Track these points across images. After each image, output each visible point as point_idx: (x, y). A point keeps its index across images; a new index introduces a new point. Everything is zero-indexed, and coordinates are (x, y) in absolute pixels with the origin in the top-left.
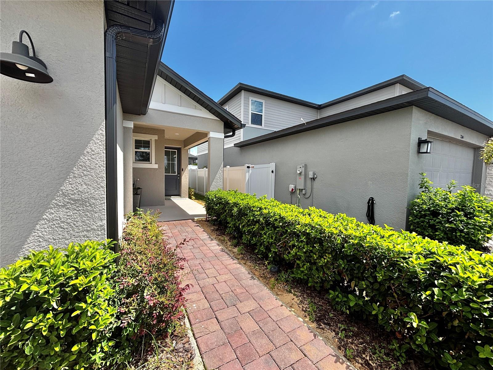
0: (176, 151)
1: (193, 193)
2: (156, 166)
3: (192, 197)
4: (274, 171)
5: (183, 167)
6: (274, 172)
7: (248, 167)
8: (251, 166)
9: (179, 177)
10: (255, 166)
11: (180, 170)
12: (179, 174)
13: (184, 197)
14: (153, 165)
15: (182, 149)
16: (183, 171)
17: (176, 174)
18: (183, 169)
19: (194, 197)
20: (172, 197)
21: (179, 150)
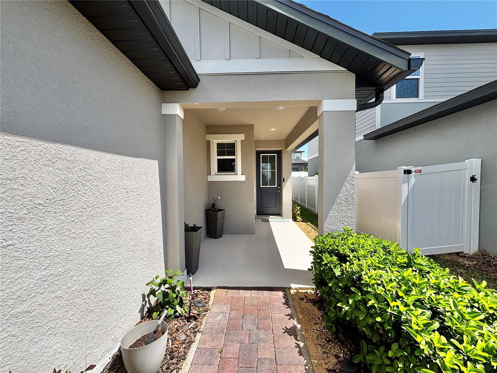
0: (276, 155)
1: (299, 212)
2: (243, 178)
3: (298, 217)
4: (478, 177)
5: (284, 175)
6: (478, 181)
7: (408, 172)
8: (413, 169)
9: (279, 189)
10: (424, 169)
11: (281, 181)
12: (279, 186)
13: (287, 218)
14: (238, 176)
15: (283, 151)
16: (284, 181)
17: (276, 186)
18: (284, 179)
19: (300, 219)
20: (270, 216)
21: (279, 153)
